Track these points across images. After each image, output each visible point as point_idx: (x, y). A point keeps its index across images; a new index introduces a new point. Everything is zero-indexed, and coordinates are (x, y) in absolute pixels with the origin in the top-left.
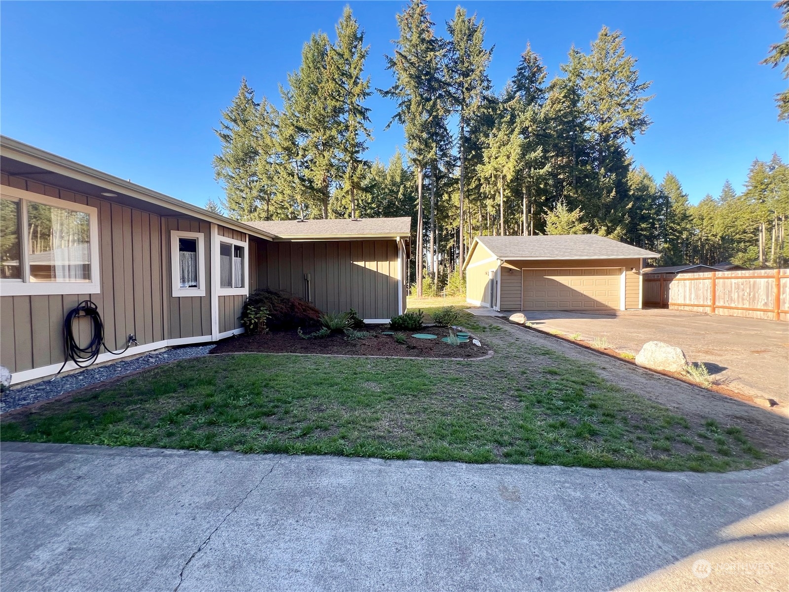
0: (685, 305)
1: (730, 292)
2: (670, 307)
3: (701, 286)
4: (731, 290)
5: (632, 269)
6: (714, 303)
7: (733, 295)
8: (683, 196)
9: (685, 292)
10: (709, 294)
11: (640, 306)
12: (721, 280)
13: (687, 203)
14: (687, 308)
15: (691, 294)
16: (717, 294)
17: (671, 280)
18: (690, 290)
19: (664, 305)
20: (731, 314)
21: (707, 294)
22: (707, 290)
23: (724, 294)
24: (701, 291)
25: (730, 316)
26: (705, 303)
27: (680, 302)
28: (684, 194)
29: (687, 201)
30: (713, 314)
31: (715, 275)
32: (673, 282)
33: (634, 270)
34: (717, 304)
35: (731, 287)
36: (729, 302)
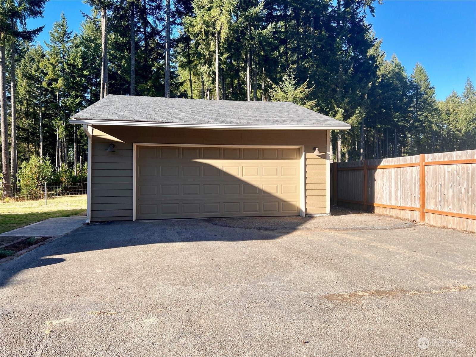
0: (391, 207)
1: (443, 186)
2: (376, 210)
3: (408, 177)
4: (444, 185)
5: (314, 150)
6: (423, 205)
7: (446, 192)
8: (430, 88)
9: (390, 186)
10: (417, 190)
11: (328, 210)
12: (432, 167)
13: (434, 95)
14: (393, 213)
15: (396, 190)
16: (427, 191)
17: (375, 169)
18: (396, 183)
19: (369, 208)
20: (445, 224)
21: (415, 190)
22: (415, 184)
23: (436, 190)
24: (408, 185)
25: (444, 227)
26: (414, 206)
27: (385, 203)
28: (431, 86)
29: (434, 93)
30: (422, 223)
31: (423, 160)
32: (378, 171)
33: (317, 152)
34: (427, 207)
35: (444, 178)
36: (442, 204)
